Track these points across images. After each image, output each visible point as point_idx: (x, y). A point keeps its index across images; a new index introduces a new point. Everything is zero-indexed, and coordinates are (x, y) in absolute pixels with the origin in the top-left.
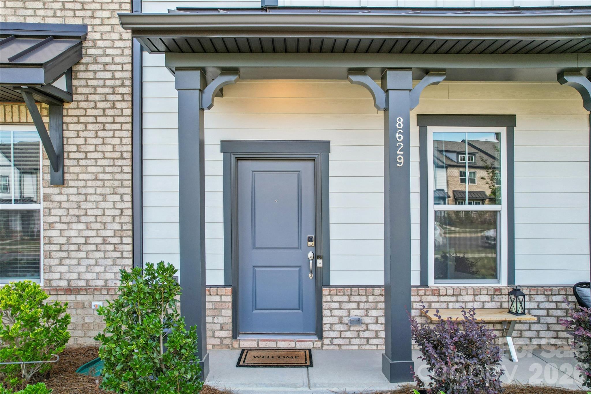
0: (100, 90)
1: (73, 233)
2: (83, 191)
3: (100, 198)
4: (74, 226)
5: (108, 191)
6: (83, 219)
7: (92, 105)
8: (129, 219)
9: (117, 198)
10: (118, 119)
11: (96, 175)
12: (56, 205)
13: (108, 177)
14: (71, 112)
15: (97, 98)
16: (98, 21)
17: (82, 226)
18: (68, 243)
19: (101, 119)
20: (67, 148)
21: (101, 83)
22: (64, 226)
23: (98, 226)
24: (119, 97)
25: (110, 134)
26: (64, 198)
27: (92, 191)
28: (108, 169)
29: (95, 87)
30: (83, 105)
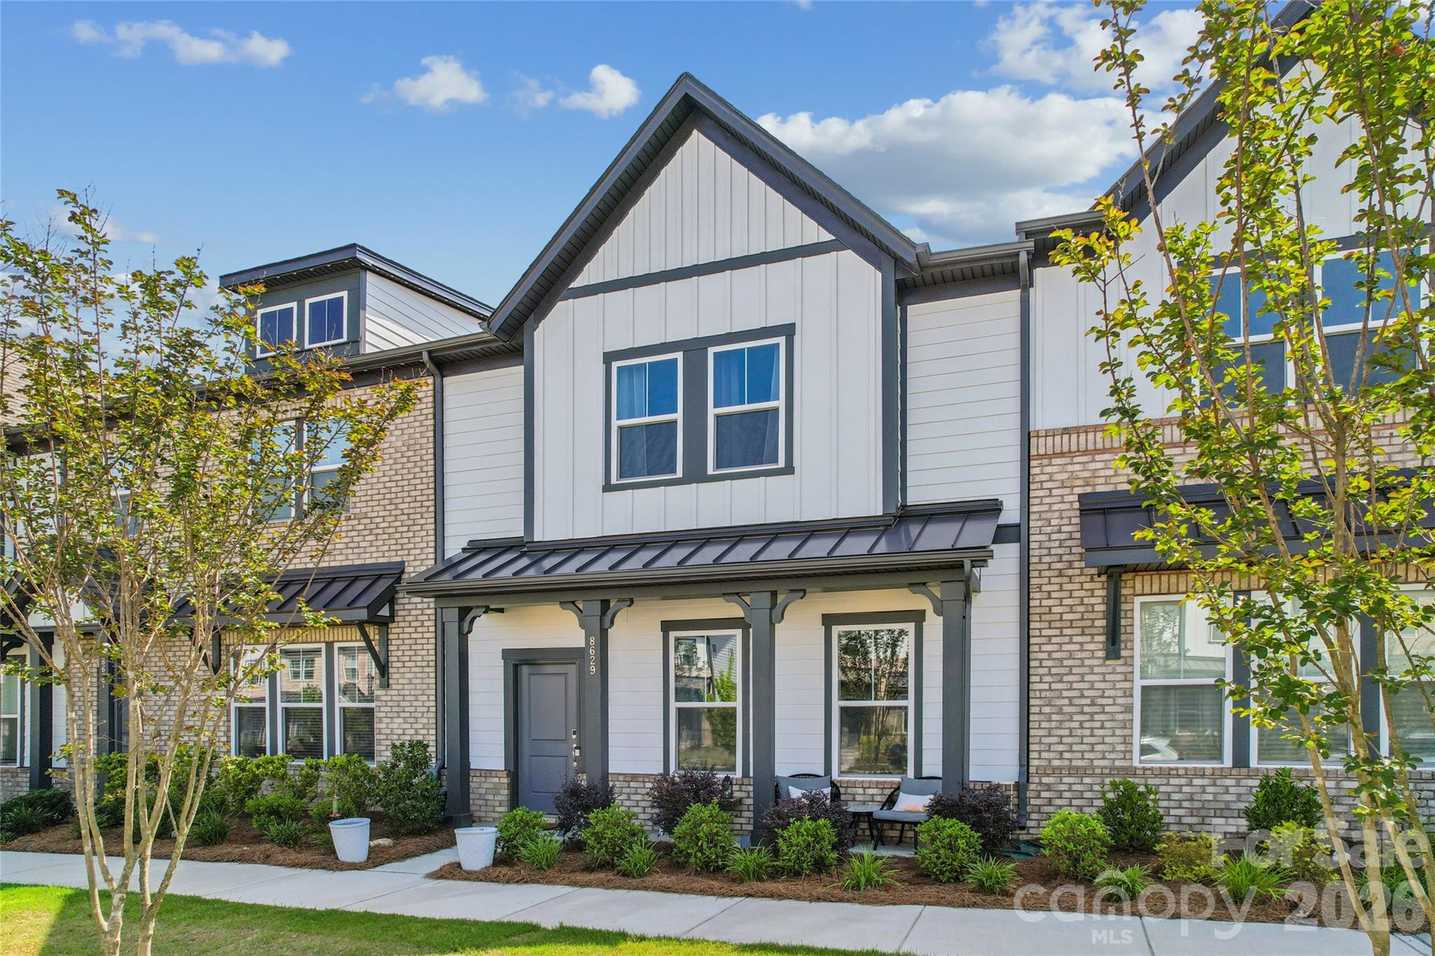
0: (413, 612)
1: (395, 726)
2: (402, 692)
3: (413, 698)
4: (396, 720)
5: (419, 692)
6: (402, 715)
7: (407, 624)
8: (433, 715)
9: (425, 698)
10: (426, 635)
11: (410, 679)
12: (384, 704)
13: (418, 681)
14: (394, 631)
15: (411, 618)
16: (412, 558)
17: (401, 720)
18: (392, 734)
19: (414, 636)
20: (391, 659)
21: (414, 606)
22: (389, 720)
23: (412, 720)
24: (426, 618)
25: (420, 647)
26: (389, 698)
27: (407, 692)
28: (419, 675)
29: (409, 610)
30: (402, 624)
